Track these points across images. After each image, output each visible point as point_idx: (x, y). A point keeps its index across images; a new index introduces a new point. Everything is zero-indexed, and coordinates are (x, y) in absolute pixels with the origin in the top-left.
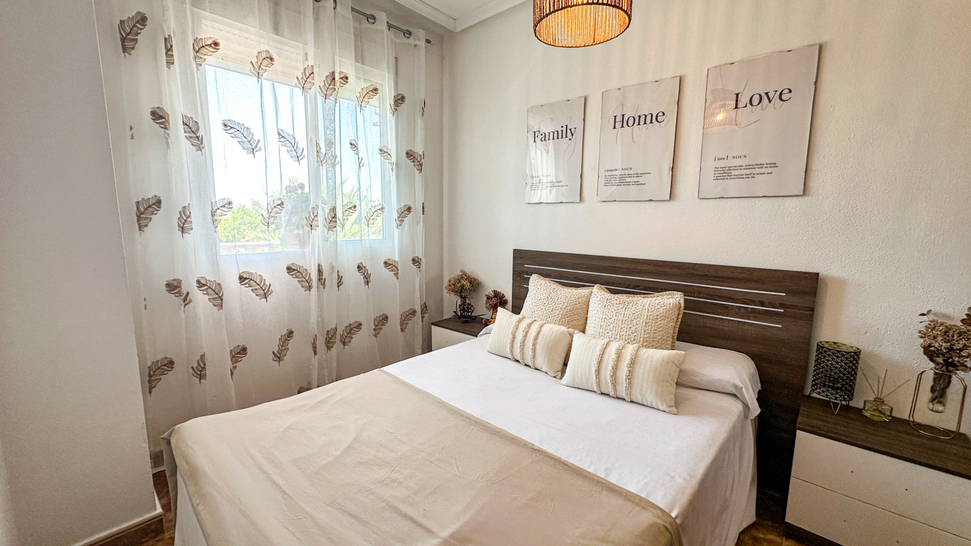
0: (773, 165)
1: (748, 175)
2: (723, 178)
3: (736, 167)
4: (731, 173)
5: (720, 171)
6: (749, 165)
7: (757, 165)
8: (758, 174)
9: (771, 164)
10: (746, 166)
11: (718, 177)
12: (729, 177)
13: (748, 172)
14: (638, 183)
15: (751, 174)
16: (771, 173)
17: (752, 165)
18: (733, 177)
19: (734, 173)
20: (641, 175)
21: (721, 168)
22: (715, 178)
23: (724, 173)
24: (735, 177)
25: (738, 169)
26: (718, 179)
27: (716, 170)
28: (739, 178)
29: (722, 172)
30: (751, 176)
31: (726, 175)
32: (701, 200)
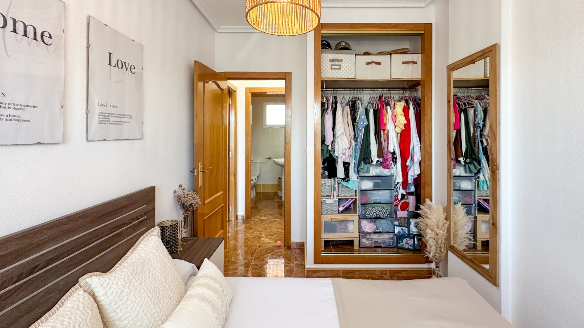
0: (130, 117)
1: (119, 122)
2: (105, 122)
3: (112, 114)
4: (109, 119)
5: (102, 116)
6: (119, 115)
7: (123, 115)
8: (124, 122)
9: (129, 116)
10: (118, 115)
11: (102, 121)
12: (109, 123)
13: (119, 119)
14: (16, 118)
15: (120, 122)
16: (129, 122)
17: (121, 115)
18: (110, 122)
19: (112, 119)
20: (22, 107)
21: (103, 113)
22: (100, 122)
23: (105, 118)
24: (112, 123)
25: (113, 117)
26: (102, 123)
27: (100, 114)
28: (114, 124)
29: (104, 117)
30: (120, 123)
31: (107, 120)
32: (88, 143)
